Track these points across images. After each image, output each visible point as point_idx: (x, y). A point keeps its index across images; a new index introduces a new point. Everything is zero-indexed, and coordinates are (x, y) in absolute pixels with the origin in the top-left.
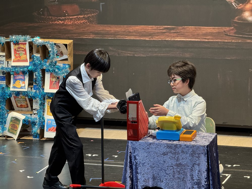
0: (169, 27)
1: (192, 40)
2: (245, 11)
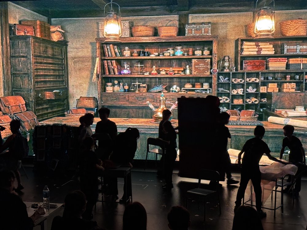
0: (126, 119)
1: (136, 125)
2: (158, 112)
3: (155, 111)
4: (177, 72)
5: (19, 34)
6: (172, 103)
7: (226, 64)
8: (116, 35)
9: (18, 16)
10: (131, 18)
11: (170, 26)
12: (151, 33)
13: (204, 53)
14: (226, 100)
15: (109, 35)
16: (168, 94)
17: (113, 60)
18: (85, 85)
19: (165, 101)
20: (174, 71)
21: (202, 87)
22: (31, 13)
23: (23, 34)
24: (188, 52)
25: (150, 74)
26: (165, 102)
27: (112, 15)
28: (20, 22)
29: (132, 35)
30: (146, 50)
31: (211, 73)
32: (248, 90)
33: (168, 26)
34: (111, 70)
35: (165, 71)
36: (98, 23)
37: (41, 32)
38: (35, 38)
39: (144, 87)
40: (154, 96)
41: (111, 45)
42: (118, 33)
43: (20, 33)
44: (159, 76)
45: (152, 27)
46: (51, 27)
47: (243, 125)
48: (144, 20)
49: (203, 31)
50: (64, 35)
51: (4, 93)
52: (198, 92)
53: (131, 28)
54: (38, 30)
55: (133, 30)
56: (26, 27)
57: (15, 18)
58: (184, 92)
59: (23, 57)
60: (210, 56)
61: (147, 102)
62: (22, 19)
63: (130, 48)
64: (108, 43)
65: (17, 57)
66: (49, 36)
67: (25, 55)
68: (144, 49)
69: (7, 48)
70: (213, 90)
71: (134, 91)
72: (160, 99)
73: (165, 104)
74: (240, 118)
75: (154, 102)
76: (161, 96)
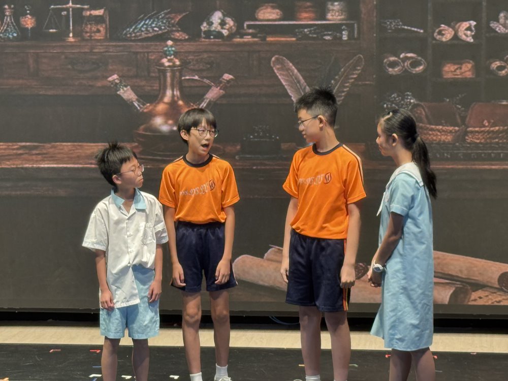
0: (29, 146)
1: (69, 166)
2: (155, 115)
3: (143, 114)
6: (207, 81)
14: (415, 64)
16: (190, 47)
19: (181, 71)
21: (323, 17)
26: (181, 76)
32: (493, 25)
39: (99, 20)
40: (136, 53)
47: (479, 158)
52: (306, 37)
58: (253, 35)
61: (110, 79)
70: (365, 27)
72: (163, 65)
73: (181, 82)
74: (466, 133)
75: (136, 76)
76: (165, 55)
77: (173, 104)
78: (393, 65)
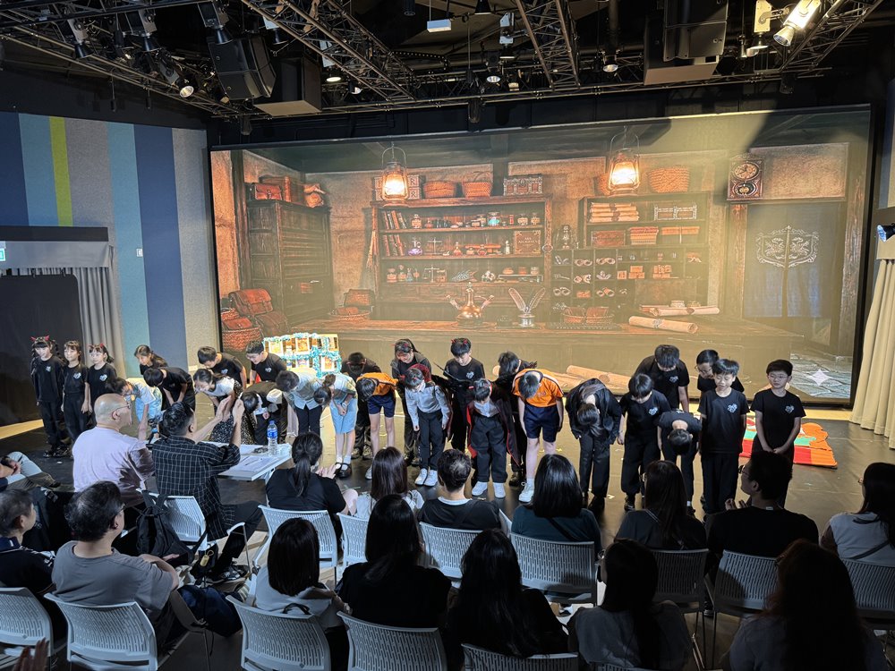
0: (416, 322)
3: (459, 310)
4: (490, 251)
5: (259, 198)
6: (484, 298)
7: (566, 238)
8: (400, 196)
9: (257, 172)
10: (422, 170)
11: (481, 181)
12: (452, 192)
13: (532, 221)
14: (566, 292)
15: (390, 197)
16: (477, 285)
17: (396, 234)
18: (355, 272)
19: (474, 294)
20: (487, 249)
21: (529, 273)
22: (276, 166)
23: (265, 197)
24: (507, 220)
25: (451, 254)
26: (474, 296)
27: (393, 167)
28: (261, 179)
29: (423, 196)
30: (445, 218)
31: (542, 251)
32: (598, 276)
33: (478, 181)
34: (394, 249)
35: (474, 249)
36: (373, 179)
37: (291, 195)
38: (283, 203)
39: (443, 274)
40: (457, 287)
41: (393, 212)
42: (403, 194)
43: (260, 195)
44: (464, 257)
45: (453, 183)
46: (306, 186)
47: (591, 329)
48: (441, 172)
49: (530, 188)
50: (324, 198)
51: (241, 284)
52: (522, 281)
53: (421, 186)
54: (287, 191)
55: (425, 189)
56: (269, 187)
57: (253, 174)
58: (502, 280)
59: (266, 231)
60: (541, 226)
61: (447, 297)
62: (263, 175)
63: (421, 216)
64: (388, 209)
65: (258, 231)
66: (304, 200)
67: (269, 229)
68: (442, 217)
69: (243, 219)
70: (546, 277)
71: (428, 280)
72: (467, 292)
73: (474, 298)
74: (586, 319)
75: (457, 296)
76: (468, 288)
77: (471, 306)
78: (557, 292)
